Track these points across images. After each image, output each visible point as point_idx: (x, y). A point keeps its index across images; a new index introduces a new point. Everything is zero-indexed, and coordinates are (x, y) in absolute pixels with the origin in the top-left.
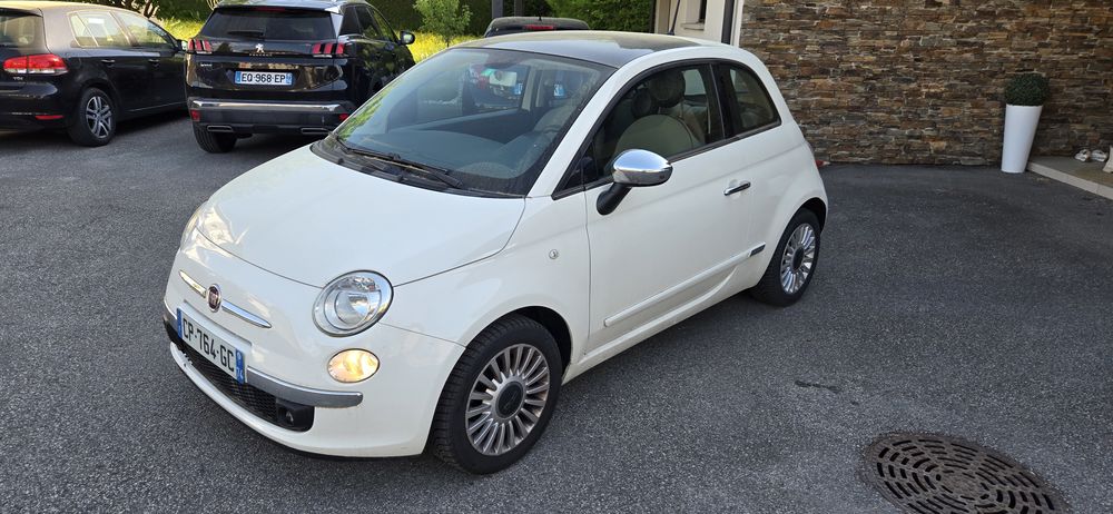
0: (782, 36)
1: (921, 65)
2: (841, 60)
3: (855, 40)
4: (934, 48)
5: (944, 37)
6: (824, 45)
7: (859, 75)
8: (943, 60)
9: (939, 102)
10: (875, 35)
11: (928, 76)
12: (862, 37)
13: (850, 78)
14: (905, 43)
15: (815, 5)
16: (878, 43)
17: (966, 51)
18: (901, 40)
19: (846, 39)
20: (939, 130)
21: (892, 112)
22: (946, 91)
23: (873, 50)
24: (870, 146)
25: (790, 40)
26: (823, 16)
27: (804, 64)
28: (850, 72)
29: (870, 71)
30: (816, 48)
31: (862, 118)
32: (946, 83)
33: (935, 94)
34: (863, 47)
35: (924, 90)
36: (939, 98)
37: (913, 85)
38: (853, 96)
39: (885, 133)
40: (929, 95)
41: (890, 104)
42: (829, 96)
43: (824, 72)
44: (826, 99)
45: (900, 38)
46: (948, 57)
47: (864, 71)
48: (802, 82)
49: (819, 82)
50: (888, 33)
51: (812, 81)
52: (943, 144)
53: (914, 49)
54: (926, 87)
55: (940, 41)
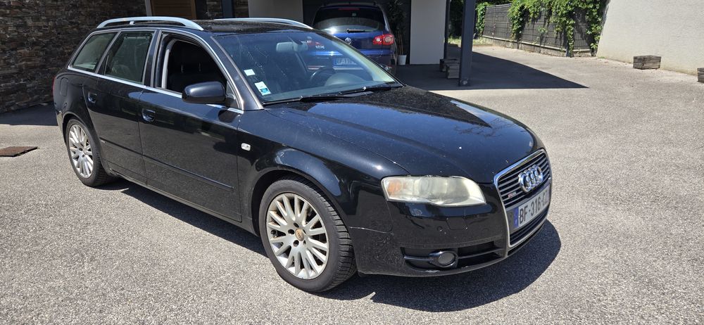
1: (60, 36)
2: (28, 36)
4: (62, 26)
5: (64, 19)
10: (38, 19)
13: (36, 48)
16: (40, 24)
17: (74, 27)
19: (25, 22)
30: (15, 29)
34: (35, 27)
37: (61, 49)
38: (40, 59)
43: (22, 45)
44: (29, 63)
47: (40, 42)
48: (14, 52)
49: (22, 51)
50: (43, 18)
54: (67, 49)
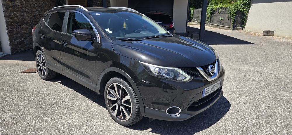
0: (13, 14)
2: (24, 20)
6: (21, 16)
10: (28, 13)
14: (33, 15)
15: (16, 4)
23: (28, 17)
25: (14, 14)
26: (18, 8)
27: (19, 22)
28: (27, 23)
42: (25, 30)
43: (23, 24)
44: (25, 31)
45: (31, 13)
48: (20, 27)
51: (21, 26)
53: (34, 16)
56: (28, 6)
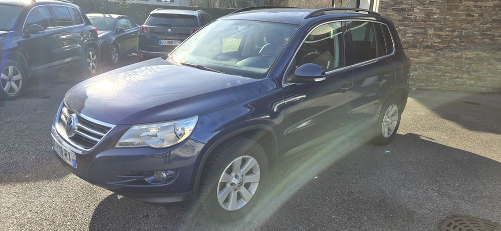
1: (463, 44)
2: (423, 41)
3: (431, 32)
4: (470, 36)
5: (475, 31)
6: (415, 34)
7: (431, 48)
8: (474, 42)
9: (471, 62)
10: (441, 29)
11: (467, 49)
12: (434, 31)
13: (427, 50)
14: (456, 33)
15: (411, 15)
16: (442, 33)
17: (486, 38)
18: (453, 32)
19: (426, 31)
20: (471, 75)
21: (448, 66)
22: (475, 57)
23: (440, 36)
24: (436, 81)
25: (398, 31)
26: (415, 20)
27: (405, 42)
28: (428, 47)
29: (438, 47)
30: (411, 35)
31: (433, 68)
32: (475, 53)
33: (470, 58)
34: (434, 35)
35: (464, 56)
36: (471, 60)
37: (459, 54)
38: (429, 58)
39: (444, 76)
40: (466, 58)
41: (446, 62)
42: (417, 58)
43: (414, 47)
44: (415, 59)
46: (477, 41)
47: (435, 46)
49: (412, 51)
50: (447, 29)
51: (408, 51)
52: (473, 82)
53: (460, 36)
54: (465, 54)
55: (473, 33)
56: (446, 19)
